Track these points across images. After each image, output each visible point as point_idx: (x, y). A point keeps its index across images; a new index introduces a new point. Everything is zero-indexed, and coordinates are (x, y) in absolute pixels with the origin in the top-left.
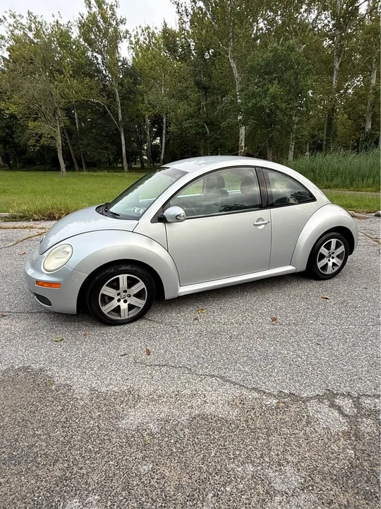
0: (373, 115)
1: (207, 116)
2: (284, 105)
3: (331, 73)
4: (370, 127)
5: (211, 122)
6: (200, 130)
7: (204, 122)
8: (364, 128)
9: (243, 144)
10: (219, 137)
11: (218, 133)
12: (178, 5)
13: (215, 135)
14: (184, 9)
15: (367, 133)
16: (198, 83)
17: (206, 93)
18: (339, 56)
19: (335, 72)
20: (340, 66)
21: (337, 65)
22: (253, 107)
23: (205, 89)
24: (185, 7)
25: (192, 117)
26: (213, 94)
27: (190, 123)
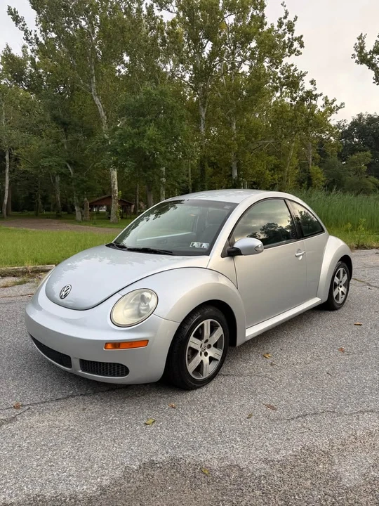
0: (237, 164)
1: (70, 155)
2: (163, 149)
3: (199, 122)
4: (236, 174)
5: (75, 162)
6: (63, 170)
7: (67, 161)
8: (231, 175)
9: (116, 188)
10: (86, 179)
11: (84, 174)
12: (26, 31)
13: (81, 177)
14: (34, 37)
15: (234, 180)
16: (55, 118)
17: (65, 130)
18: (204, 107)
19: (202, 121)
20: (206, 115)
21: (203, 115)
22: (130, 148)
23: (65, 125)
24: (36, 35)
25: (51, 154)
26: (76, 131)
27: (49, 162)
